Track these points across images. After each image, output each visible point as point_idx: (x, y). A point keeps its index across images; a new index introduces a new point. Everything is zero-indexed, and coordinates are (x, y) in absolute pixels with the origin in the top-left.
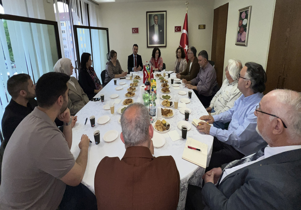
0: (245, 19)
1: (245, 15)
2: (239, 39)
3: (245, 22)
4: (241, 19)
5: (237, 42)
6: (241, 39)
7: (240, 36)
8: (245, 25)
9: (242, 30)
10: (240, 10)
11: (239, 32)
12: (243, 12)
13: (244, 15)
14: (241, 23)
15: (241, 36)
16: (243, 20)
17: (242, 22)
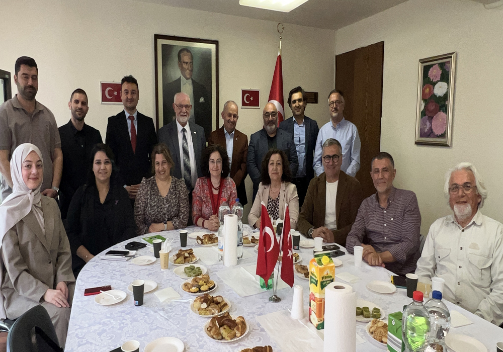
0: (440, 83)
1: (440, 72)
2: (426, 130)
3: (440, 89)
4: (427, 82)
5: (421, 136)
6: (431, 129)
7: (428, 124)
8: (440, 97)
9: (432, 107)
10: (422, 61)
11: (423, 114)
12: (432, 66)
13: (435, 72)
14: (427, 90)
15: (431, 123)
16: (434, 84)
17: (431, 91)
